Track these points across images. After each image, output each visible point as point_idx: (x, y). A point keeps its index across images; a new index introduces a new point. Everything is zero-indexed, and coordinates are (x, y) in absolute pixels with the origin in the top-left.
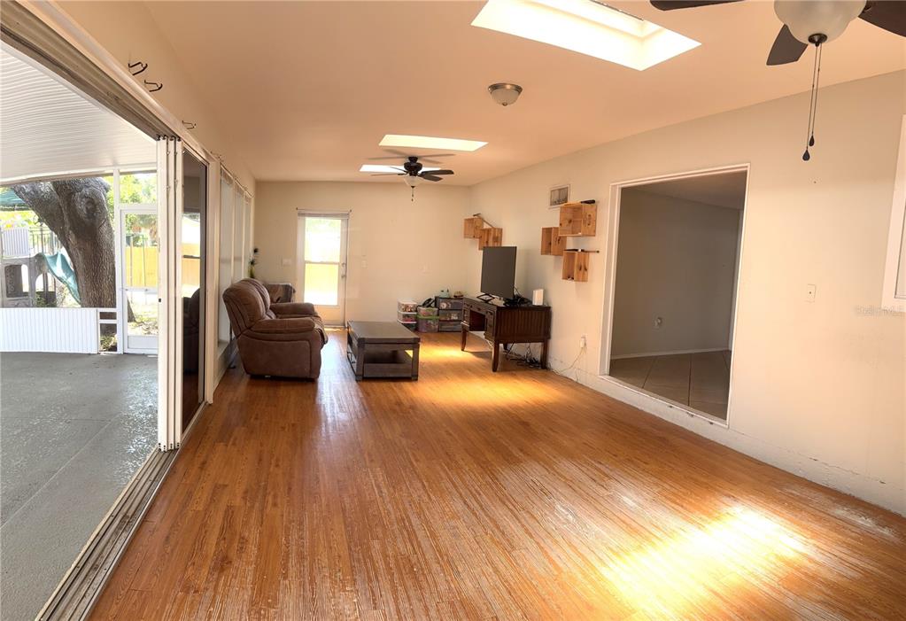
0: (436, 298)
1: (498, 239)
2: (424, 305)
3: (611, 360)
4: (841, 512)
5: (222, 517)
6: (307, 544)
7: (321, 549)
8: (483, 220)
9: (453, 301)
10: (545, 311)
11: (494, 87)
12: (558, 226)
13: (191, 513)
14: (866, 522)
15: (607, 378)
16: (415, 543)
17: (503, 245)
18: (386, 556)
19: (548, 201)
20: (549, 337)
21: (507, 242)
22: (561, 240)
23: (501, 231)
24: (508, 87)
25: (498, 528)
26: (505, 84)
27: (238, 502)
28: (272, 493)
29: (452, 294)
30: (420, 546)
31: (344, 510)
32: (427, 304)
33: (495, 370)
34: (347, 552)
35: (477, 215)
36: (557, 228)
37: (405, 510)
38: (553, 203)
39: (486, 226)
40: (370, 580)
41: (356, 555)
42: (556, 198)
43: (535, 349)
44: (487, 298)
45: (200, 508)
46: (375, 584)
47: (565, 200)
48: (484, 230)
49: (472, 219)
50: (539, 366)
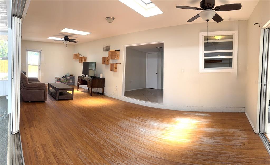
0: (65, 76)
1: (85, 60)
2: (62, 78)
3: (125, 92)
4: (197, 114)
5: (53, 157)
6: (87, 158)
7: (93, 158)
8: (80, 54)
9: (70, 77)
10: (103, 80)
11: (108, 18)
12: (108, 56)
13: (41, 160)
14: (203, 115)
15: (124, 97)
16: (115, 147)
17: (87, 61)
18: (111, 154)
19: (103, 50)
20: (104, 87)
21: (88, 61)
22: (108, 60)
23: (86, 57)
24: (111, 18)
25: (131, 137)
26: (110, 17)
27: (54, 150)
28: (62, 143)
29: (70, 75)
30: (117, 148)
31: (87, 143)
32: (63, 77)
33: (91, 96)
34: (100, 156)
35: (78, 53)
36: (108, 57)
37: (103, 138)
38: (104, 50)
39: (80, 56)
40: (115, 162)
41: (103, 156)
42: (105, 49)
43: (100, 90)
44: (84, 76)
45: (43, 156)
46: (117, 163)
47: (109, 50)
48: (80, 57)
49: (77, 54)
50: (102, 95)
